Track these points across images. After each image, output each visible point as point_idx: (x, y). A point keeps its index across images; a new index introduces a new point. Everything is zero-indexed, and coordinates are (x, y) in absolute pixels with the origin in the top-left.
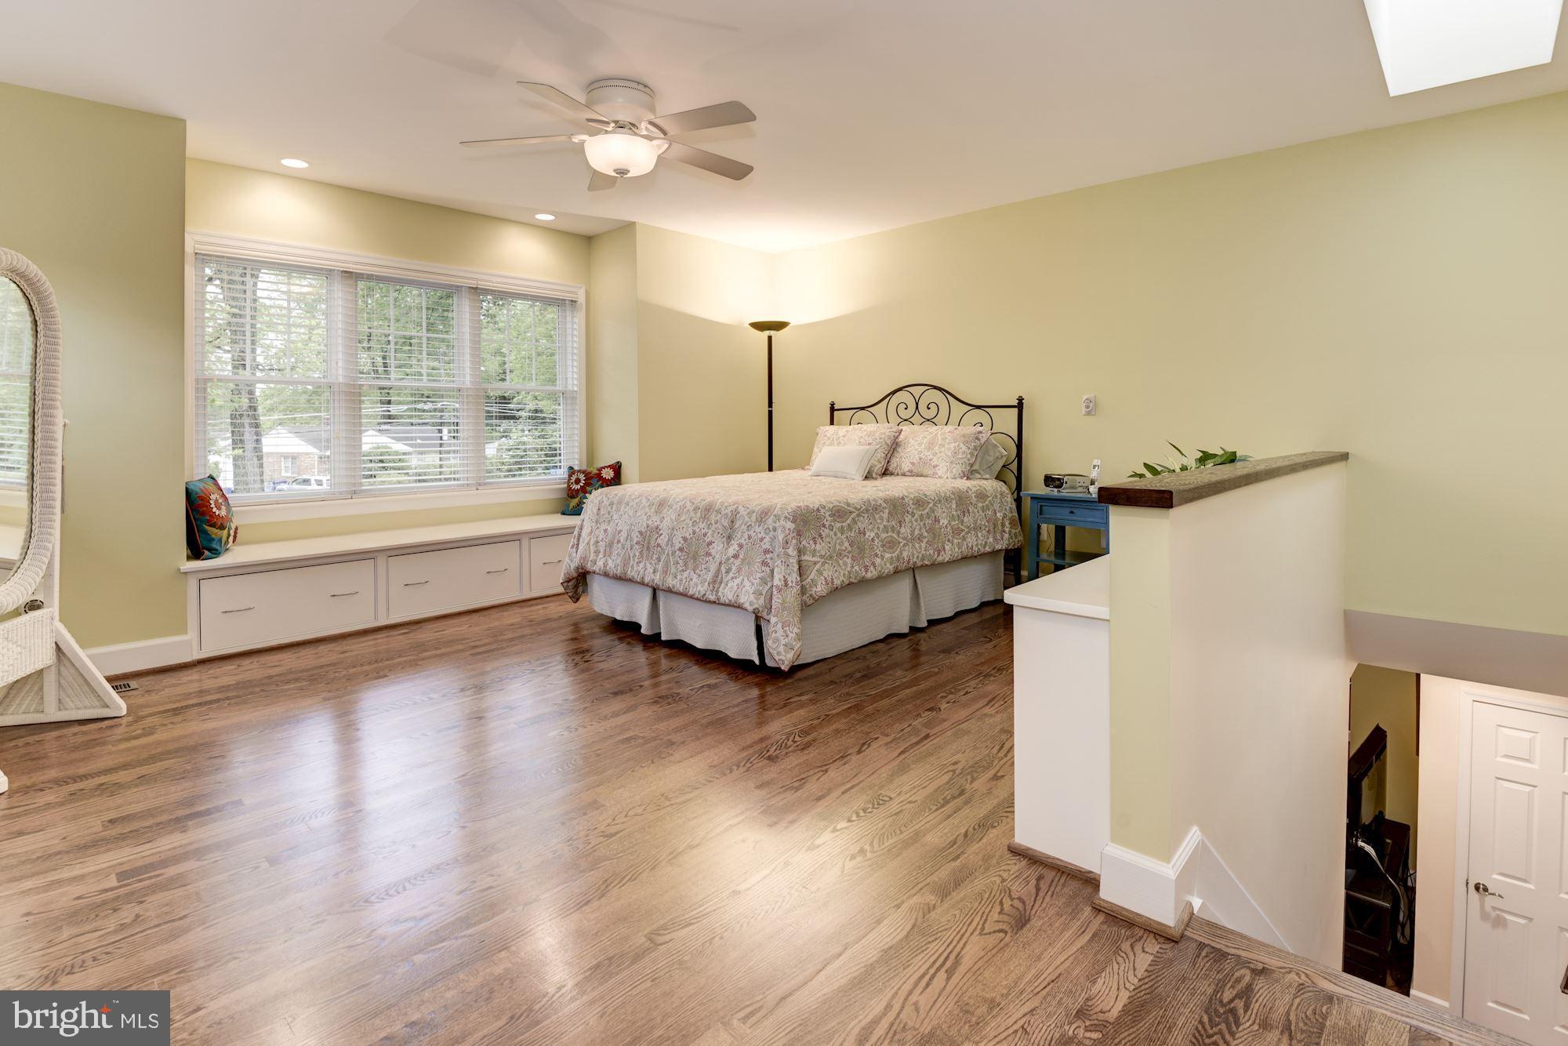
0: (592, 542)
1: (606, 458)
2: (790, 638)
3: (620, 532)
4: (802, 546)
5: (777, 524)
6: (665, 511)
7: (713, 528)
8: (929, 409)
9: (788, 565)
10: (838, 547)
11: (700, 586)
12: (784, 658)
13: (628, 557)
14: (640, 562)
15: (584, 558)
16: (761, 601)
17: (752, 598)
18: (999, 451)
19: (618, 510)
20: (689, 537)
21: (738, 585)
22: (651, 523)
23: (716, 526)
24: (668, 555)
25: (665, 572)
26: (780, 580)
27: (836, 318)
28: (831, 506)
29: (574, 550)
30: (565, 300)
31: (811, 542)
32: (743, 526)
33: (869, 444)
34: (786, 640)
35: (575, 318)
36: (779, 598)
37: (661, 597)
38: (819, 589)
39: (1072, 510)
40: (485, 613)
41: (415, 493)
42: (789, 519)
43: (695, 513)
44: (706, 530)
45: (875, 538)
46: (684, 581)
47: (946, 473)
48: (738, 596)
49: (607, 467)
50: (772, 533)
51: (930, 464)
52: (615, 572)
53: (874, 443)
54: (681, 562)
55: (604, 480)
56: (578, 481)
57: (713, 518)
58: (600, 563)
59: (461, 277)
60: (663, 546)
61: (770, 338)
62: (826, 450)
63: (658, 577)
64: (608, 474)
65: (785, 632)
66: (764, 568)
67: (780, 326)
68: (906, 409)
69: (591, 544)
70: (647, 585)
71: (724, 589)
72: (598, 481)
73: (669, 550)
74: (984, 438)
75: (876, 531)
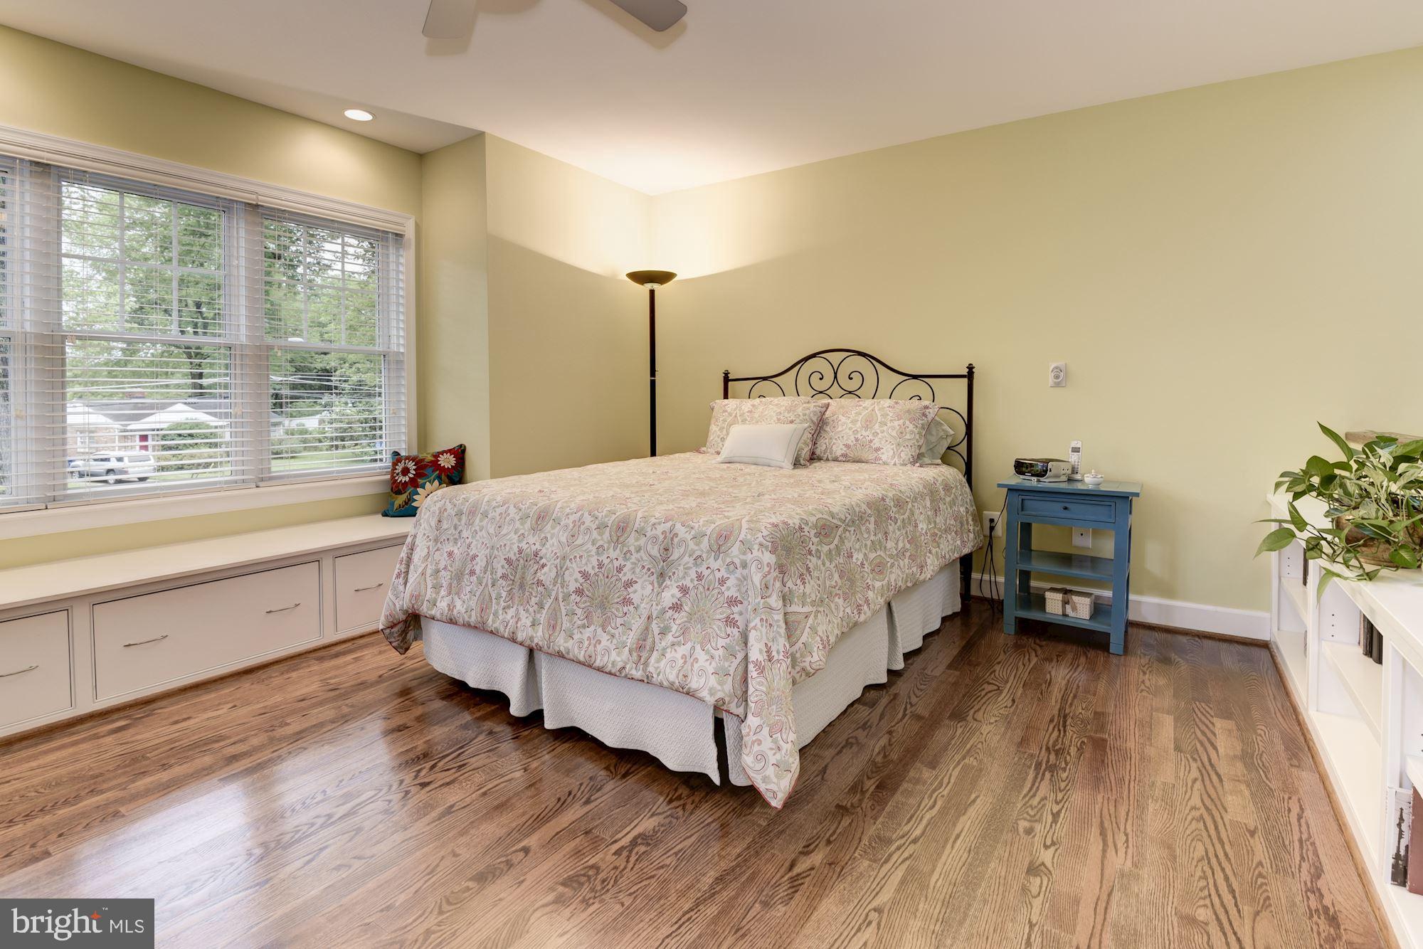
0: (429, 572)
1: (444, 439)
2: (783, 751)
3: (474, 557)
4: (787, 589)
5: (749, 557)
6: (548, 527)
7: (633, 560)
8: (851, 379)
9: (771, 625)
10: (828, 583)
11: (614, 654)
12: (775, 788)
13: (487, 597)
14: (508, 607)
15: (417, 597)
16: (728, 687)
17: (713, 681)
18: (943, 430)
19: (470, 524)
20: (592, 572)
21: (684, 657)
22: (525, 547)
23: (638, 556)
24: (556, 599)
25: (553, 625)
26: (761, 651)
27: (730, 271)
28: (813, 519)
29: (401, 580)
30: (387, 232)
31: (799, 582)
32: (686, 558)
33: (792, 422)
34: (778, 756)
35: (400, 258)
36: (760, 684)
37: (543, 664)
38: (816, 658)
39: (1067, 505)
40: (262, 674)
41: (158, 496)
42: (767, 547)
43: (601, 534)
44: (621, 561)
45: (865, 562)
46: (586, 643)
47: (893, 457)
48: (685, 676)
49: (446, 452)
50: (740, 570)
51: (870, 447)
52: (467, 619)
53: (798, 421)
54: (579, 612)
55: (442, 469)
56: (405, 471)
57: (632, 542)
58: (443, 605)
59: (232, 189)
60: (547, 584)
61: (652, 292)
62: (736, 430)
63: (540, 633)
64: (448, 461)
65: (775, 741)
66: (729, 630)
67: (664, 277)
68: (821, 379)
69: (428, 575)
70: (521, 644)
71: (658, 661)
72: (434, 471)
73: (557, 591)
74: (931, 413)
75: (864, 550)
